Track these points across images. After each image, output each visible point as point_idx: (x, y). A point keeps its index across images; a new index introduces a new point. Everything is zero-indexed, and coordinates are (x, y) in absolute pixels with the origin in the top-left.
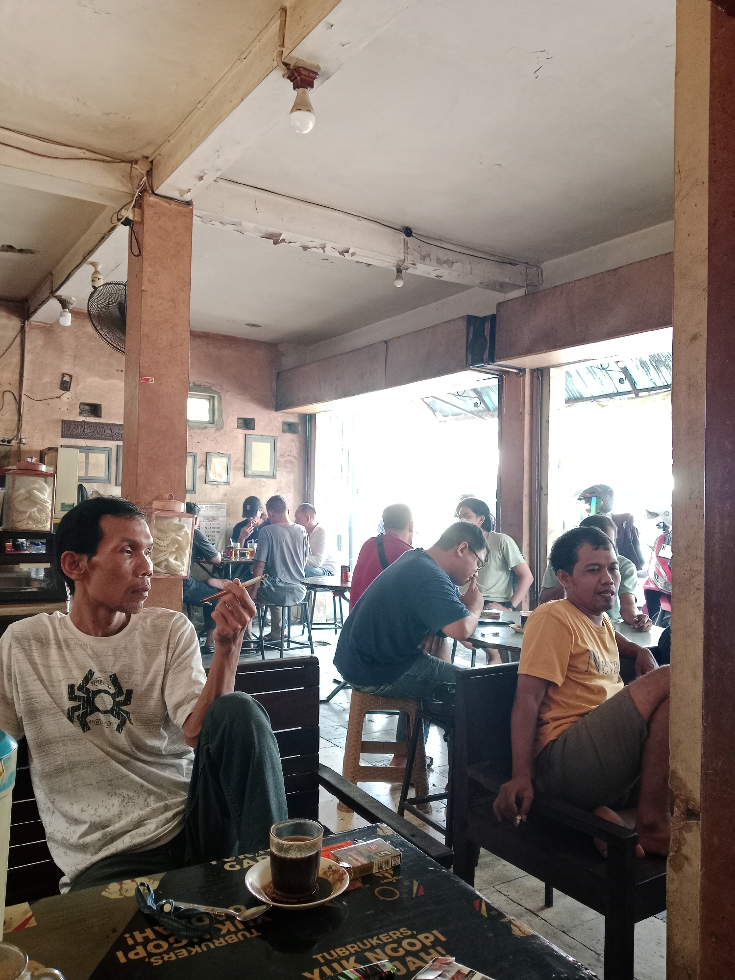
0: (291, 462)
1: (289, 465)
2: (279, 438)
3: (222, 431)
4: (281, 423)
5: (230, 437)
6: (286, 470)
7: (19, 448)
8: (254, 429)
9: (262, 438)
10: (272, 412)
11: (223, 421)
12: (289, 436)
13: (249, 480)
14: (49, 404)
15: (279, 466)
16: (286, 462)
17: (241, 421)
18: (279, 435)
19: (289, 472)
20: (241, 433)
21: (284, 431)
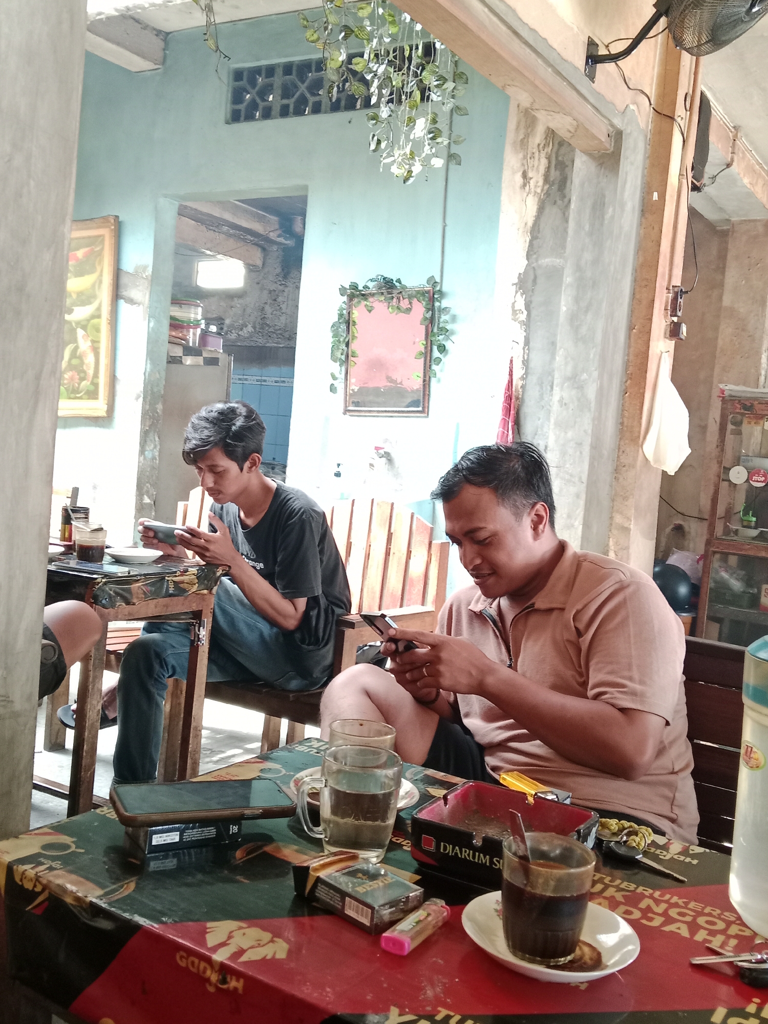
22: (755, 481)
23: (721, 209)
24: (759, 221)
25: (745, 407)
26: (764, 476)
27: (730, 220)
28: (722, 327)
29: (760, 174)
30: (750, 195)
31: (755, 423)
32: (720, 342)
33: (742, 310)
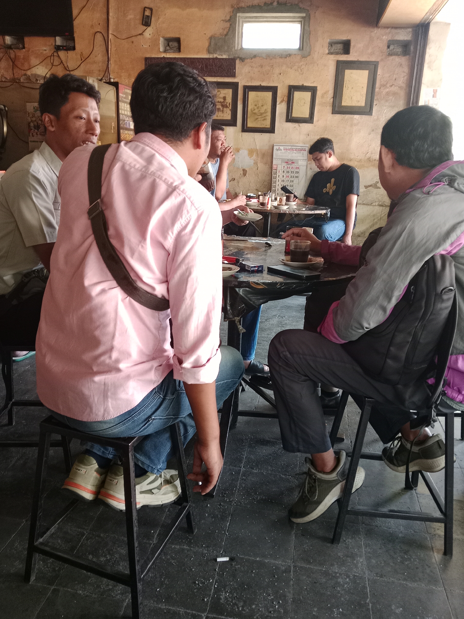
0: (394, 94)
1: (391, 97)
2: (381, 63)
3: (308, 58)
4: (386, 42)
5: (318, 65)
6: (387, 104)
8: (348, 53)
9: (358, 65)
10: (375, 28)
11: (310, 45)
12: (396, 60)
13: (338, 117)
14: (133, 42)
15: (377, 100)
16: (388, 94)
18: (382, 60)
19: (391, 106)
20: (331, 60)
21: (389, 54)
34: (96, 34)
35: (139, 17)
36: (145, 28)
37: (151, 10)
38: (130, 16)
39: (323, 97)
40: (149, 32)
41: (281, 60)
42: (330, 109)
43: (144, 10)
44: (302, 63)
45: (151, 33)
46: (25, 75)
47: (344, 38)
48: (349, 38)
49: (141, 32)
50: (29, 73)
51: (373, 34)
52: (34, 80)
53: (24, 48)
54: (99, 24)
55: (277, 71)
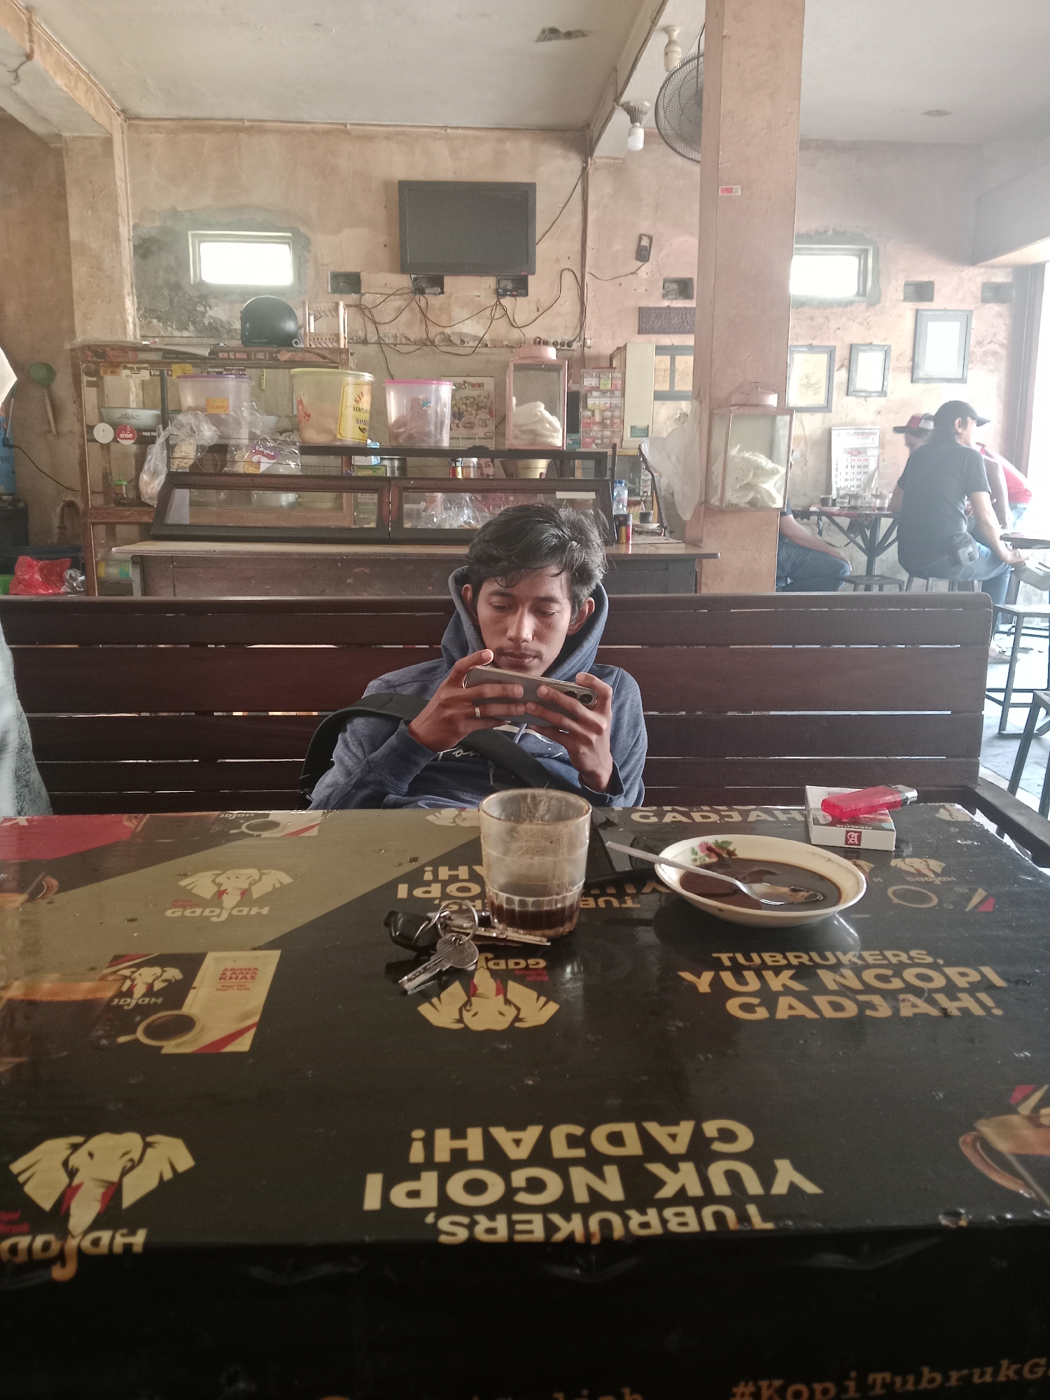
0: (995, 353)
1: (990, 359)
2: (975, 313)
3: (878, 307)
4: (980, 285)
5: (890, 315)
6: (985, 367)
7: (583, 353)
8: (931, 299)
9: (945, 315)
10: (966, 267)
11: (880, 290)
12: (994, 308)
13: (919, 387)
14: (620, 285)
15: (972, 362)
16: (985, 353)
17: (911, 289)
18: (976, 308)
19: (991, 371)
20: (908, 309)
21: (985, 300)
22: (122, 439)
23: (45, 120)
24: (95, 138)
25: (97, 354)
26: (131, 432)
27: (61, 136)
28: (75, 266)
29: (78, 77)
30: (71, 102)
31: (111, 372)
32: (75, 285)
33: (93, 246)
34: (563, 273)
35: (633, 248)
36: (641, 263)
37: (651, 238)
38: (617, 247)
39: (897, 360)
40: (646, 270)
41: (840, 310)
42: (907, 376)
43: (640, 238)
44: (869, 314)
45: (648, 271)
46: (443, 333)
47: (924, 278)
48: (931, 279)
49: (633, 270)
50: (448, 331)
51: (963, 275)
52: (458, 342)
53: (442, 292)
54: (569, 258)
55: (834, 325)
